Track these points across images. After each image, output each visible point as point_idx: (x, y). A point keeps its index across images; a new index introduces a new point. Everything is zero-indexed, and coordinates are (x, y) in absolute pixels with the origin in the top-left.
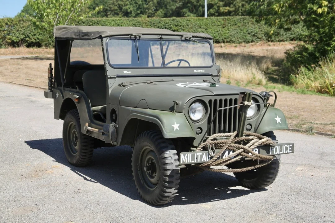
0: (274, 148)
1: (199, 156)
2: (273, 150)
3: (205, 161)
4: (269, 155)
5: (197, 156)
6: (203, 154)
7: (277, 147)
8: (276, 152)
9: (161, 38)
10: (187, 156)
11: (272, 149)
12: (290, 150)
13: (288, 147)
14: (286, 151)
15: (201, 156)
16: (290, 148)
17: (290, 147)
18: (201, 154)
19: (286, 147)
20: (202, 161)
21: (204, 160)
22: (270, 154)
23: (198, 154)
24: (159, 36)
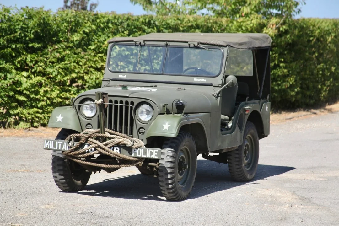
0: (137, 150)
1: (60, 145)
2: (136, 152)
3: (66, 149)
4: (131, 156)
5: (58, 144)
6: (63, 143)
7: (140, 150)
8: (139, 154)
9: (167, 45)
10: (50, 143)
11: (135, 150)
12: (156, 155)
13: (153, 152)
14: (151, 155)
15: (62, 145)
16: (156, 154)
17: (156, 152)
18: (62, 143)
19: (151, 152)
20: (63, 149)
21: (64, 149)
22: (133, 155)
23: (59, 142)
24: (165, 42)
